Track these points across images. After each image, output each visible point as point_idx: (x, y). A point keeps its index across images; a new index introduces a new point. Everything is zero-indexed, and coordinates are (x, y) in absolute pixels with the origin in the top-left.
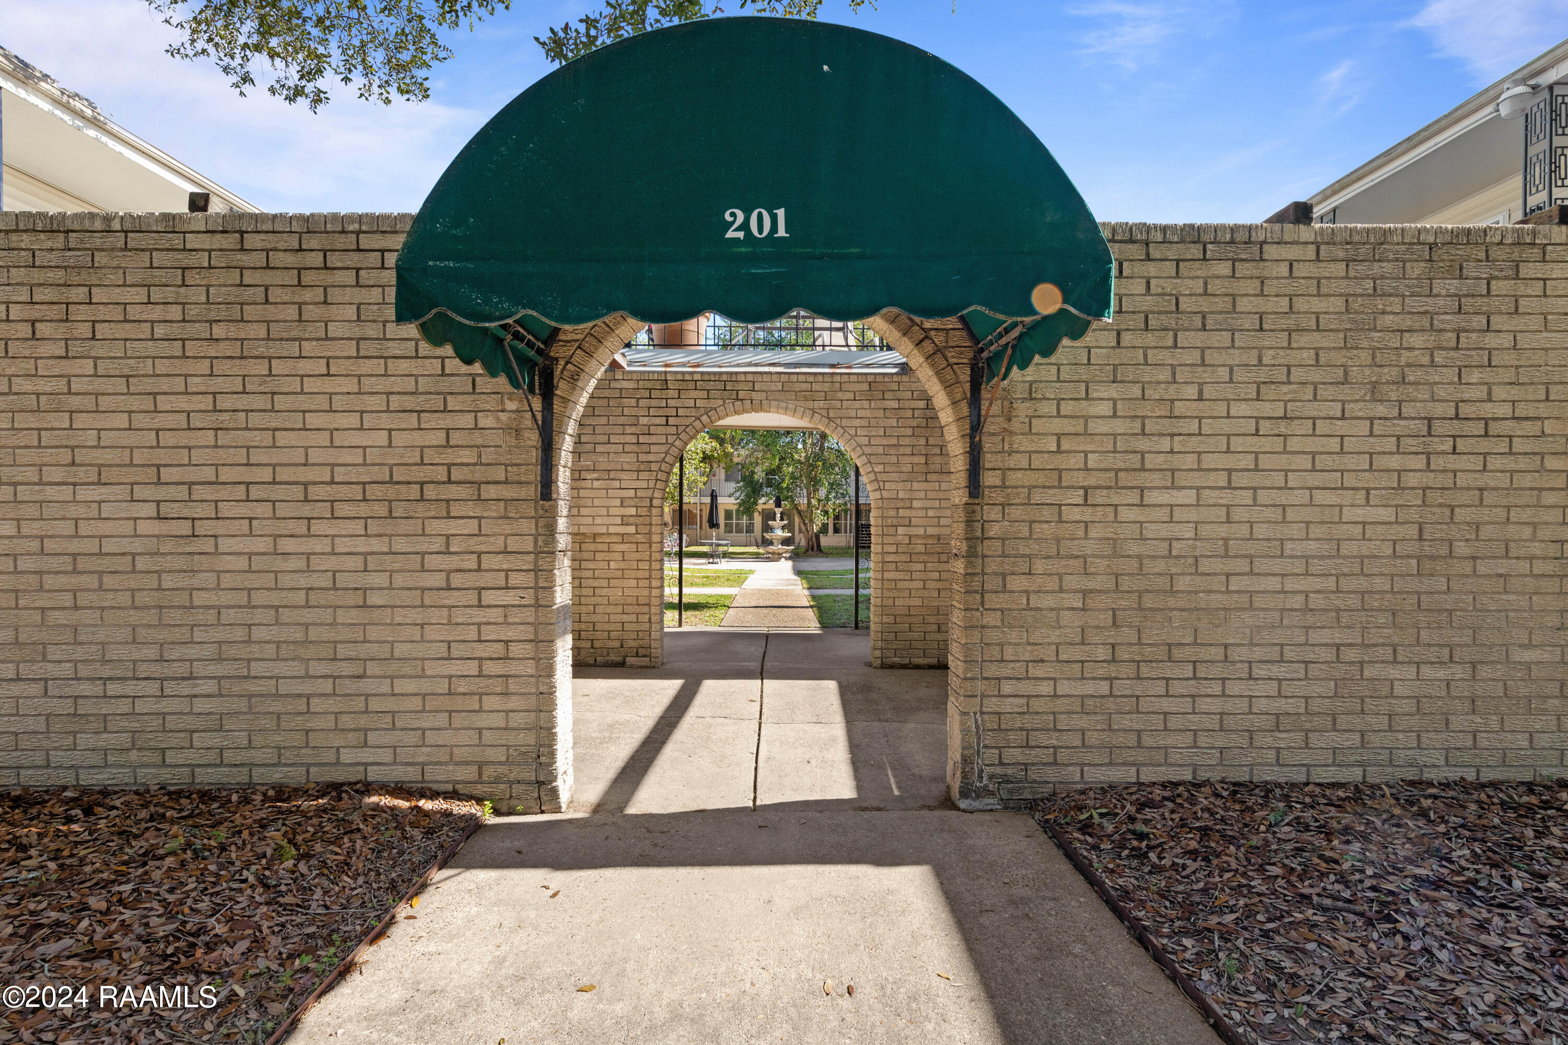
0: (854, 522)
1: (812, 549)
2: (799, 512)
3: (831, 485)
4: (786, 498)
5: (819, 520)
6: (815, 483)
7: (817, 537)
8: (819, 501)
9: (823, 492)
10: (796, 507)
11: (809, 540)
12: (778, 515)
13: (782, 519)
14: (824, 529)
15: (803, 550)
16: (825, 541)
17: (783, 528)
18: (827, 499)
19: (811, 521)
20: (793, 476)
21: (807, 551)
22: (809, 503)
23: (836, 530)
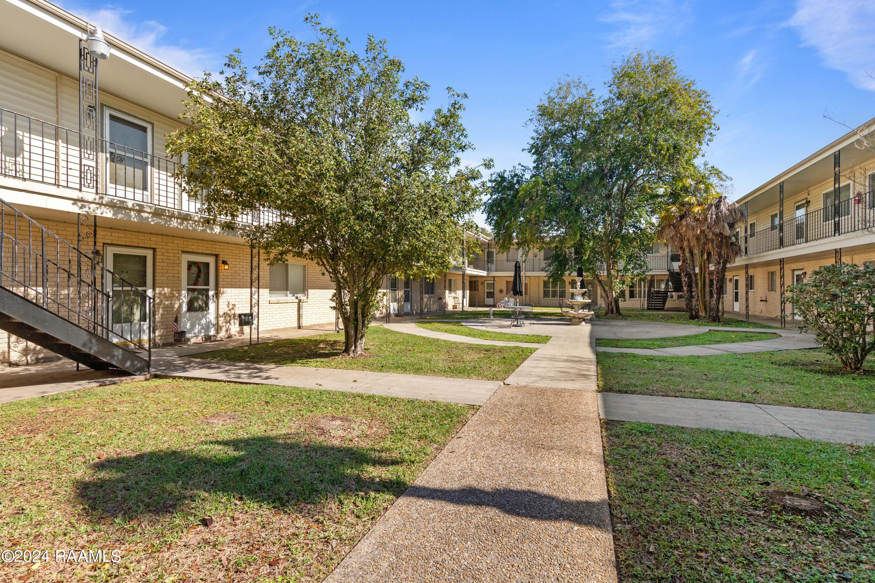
0: (646, 289)
1: (612, 312)
2: (600, 282)
3: (630, 257)
4: (588, 270)
5: (618, 287)
6: (614, 256)
7: (616, 301)
8: (618, 271)
9: (621, 264)
10: (597, 277)
11: (609, 305)
12: (579, 284)
13: (582, 287)
14: (622, 294)
15: (604, 312)
16: (622, 304)
17: (583, 295)
18: (626, 270)
19: (611, 289)
20: (593, 249)
21: (607, 313)
22: (609, 273)
23: (632, 295)
